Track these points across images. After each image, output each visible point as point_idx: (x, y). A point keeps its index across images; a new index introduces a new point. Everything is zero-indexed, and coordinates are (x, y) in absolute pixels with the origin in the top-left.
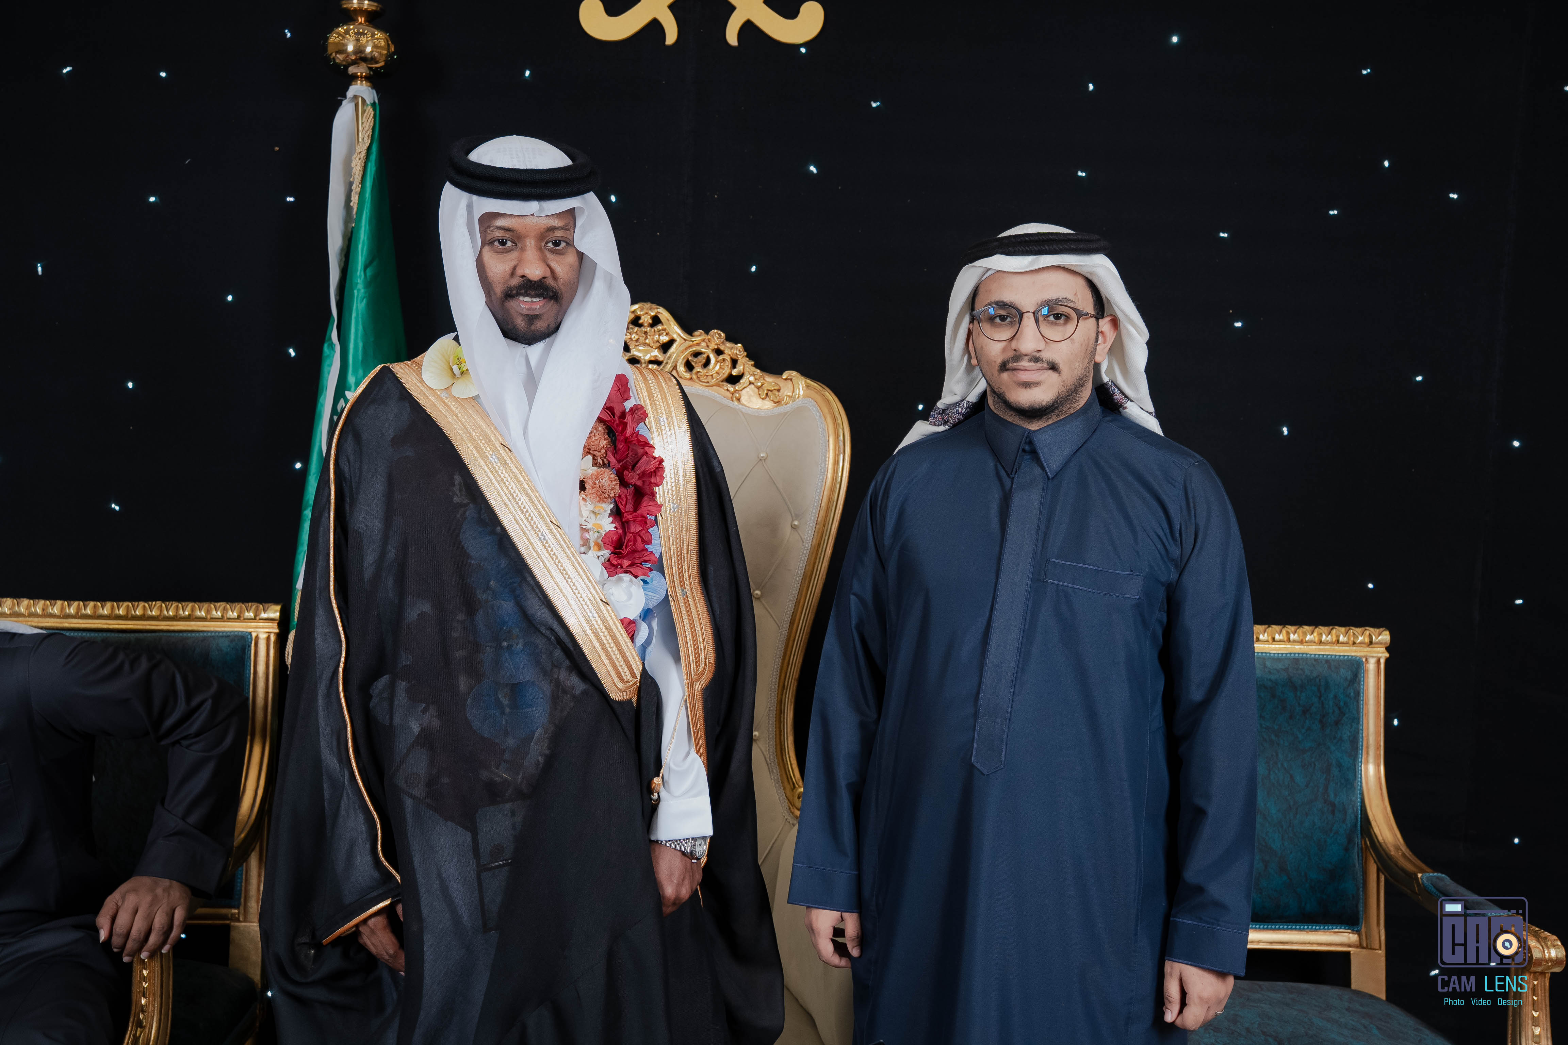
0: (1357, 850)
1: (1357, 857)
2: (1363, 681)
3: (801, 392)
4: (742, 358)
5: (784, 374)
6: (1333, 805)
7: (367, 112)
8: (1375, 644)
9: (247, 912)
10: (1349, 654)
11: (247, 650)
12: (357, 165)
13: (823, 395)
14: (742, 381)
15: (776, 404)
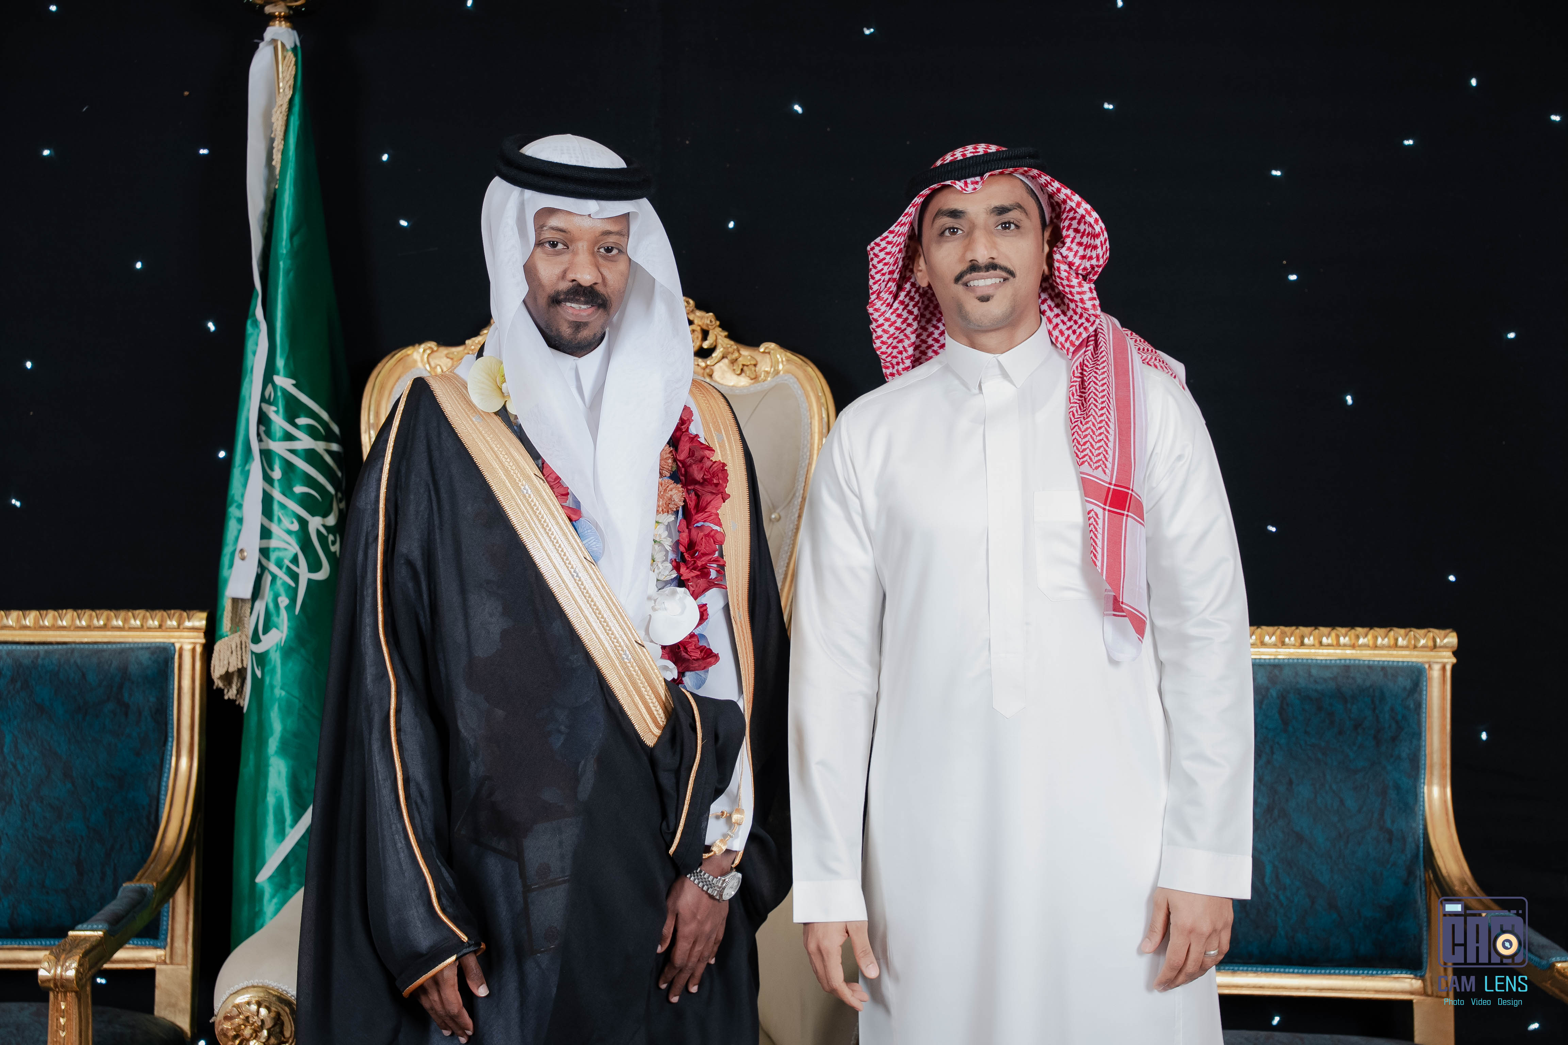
0: (1418, 884)
1: (1419, 893)
3: (781, 367)
4: (714, 328)
5: (761, 346)
6: (1390, 832)
7: (287, 58)
8: (1441, 647)
9: (174, 953)
10: (1408, 660)
11: (170, 663)
12: (278, 119)
13: (805, 371)
14: (714, 355)
15: (753, 381)
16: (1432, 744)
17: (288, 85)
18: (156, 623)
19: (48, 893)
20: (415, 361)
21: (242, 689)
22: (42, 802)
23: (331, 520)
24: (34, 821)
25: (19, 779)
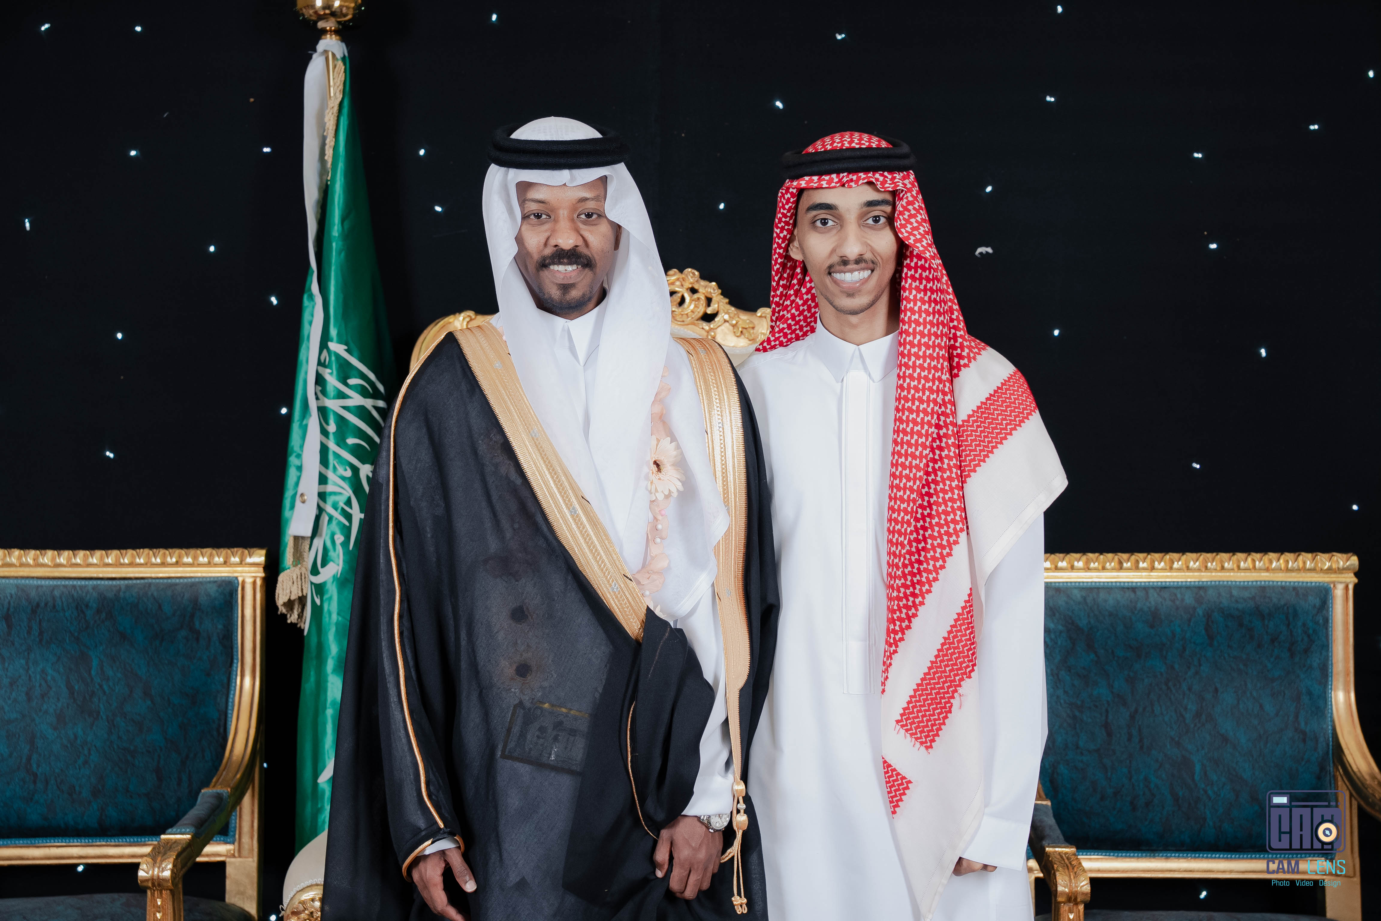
2: (1332, 607)
4: (716, 296)
5: (758, 311)
6: (1304, 733)
7: (337, 66)
8: (1344, 569)
9: (241, 847)
10: (1316, 581)
11: (234, 594)
12: (329, 121)
14: (716, 320)
15: (748, 342)
16: (1337, 655)
17: (338, 90)
18: (222, 560)
19: (131, 797)
21: (303, 614)
22: (125, 718)
24: (118, 734)
25: (105, 698)
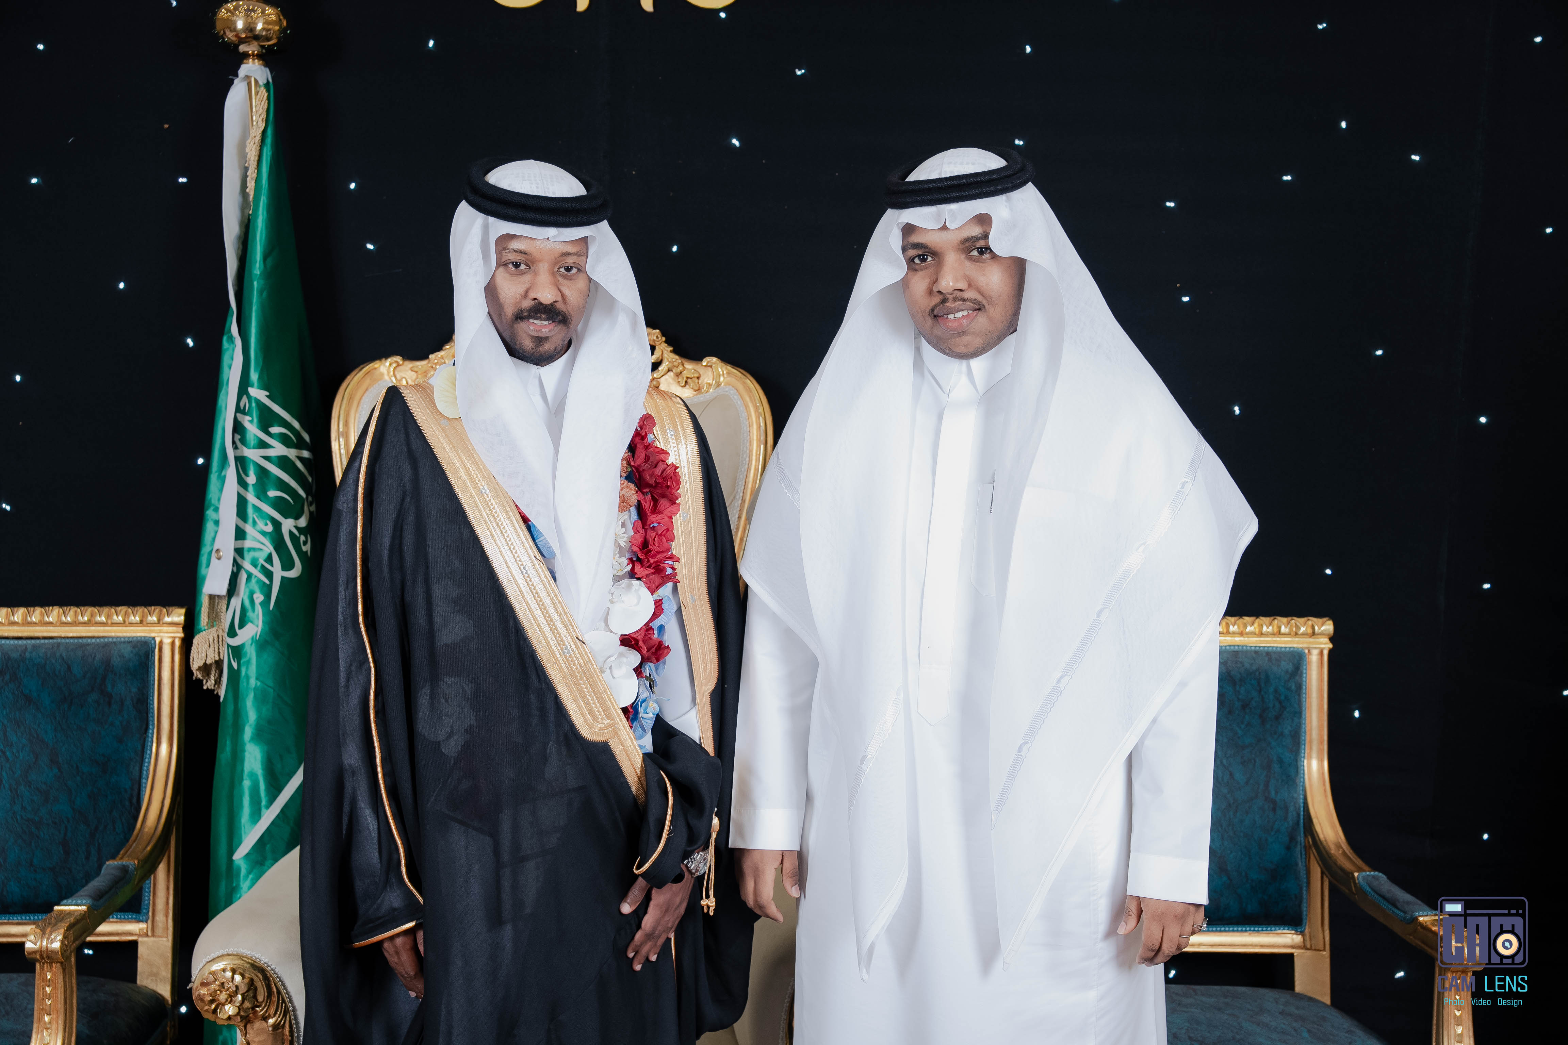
0: (1299, 849)
1: (1299, 856)
2: (1305, 673)
3: (722, 379)
4: (660, 344)
5: (704, 360)
6: (1274, 802)
7: (260, 93)
8: (1318, 634)
9: (155, 925)
10: (1290, 646)
11: (150, 655)
12: (251, 150)
13: (744, 383)
14: (660, 368)
15: (694, 393)
16: (1311, 722)
17: (261, 118)
18: (138, 619)
19: (35, 871)
20: (382, 374)
21: (220, 679)
22: (30, 787)
23: (303, 522)
24: (22, 804)
25: (8, 765)
